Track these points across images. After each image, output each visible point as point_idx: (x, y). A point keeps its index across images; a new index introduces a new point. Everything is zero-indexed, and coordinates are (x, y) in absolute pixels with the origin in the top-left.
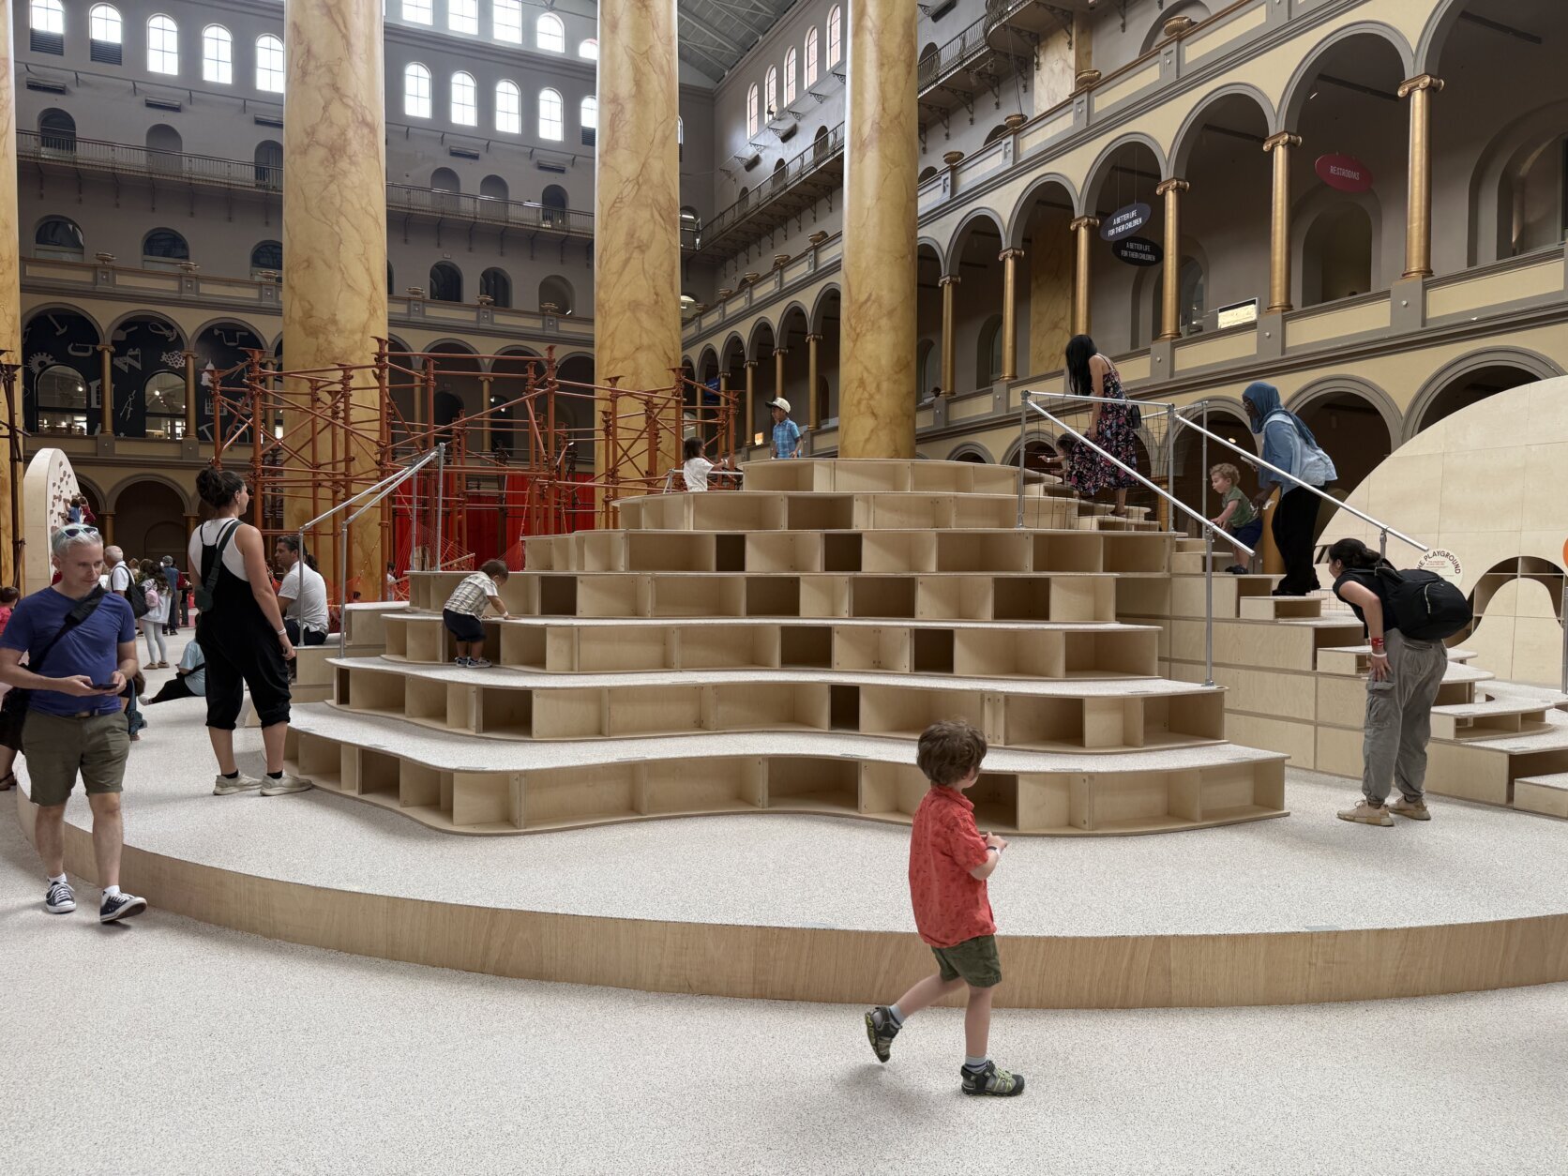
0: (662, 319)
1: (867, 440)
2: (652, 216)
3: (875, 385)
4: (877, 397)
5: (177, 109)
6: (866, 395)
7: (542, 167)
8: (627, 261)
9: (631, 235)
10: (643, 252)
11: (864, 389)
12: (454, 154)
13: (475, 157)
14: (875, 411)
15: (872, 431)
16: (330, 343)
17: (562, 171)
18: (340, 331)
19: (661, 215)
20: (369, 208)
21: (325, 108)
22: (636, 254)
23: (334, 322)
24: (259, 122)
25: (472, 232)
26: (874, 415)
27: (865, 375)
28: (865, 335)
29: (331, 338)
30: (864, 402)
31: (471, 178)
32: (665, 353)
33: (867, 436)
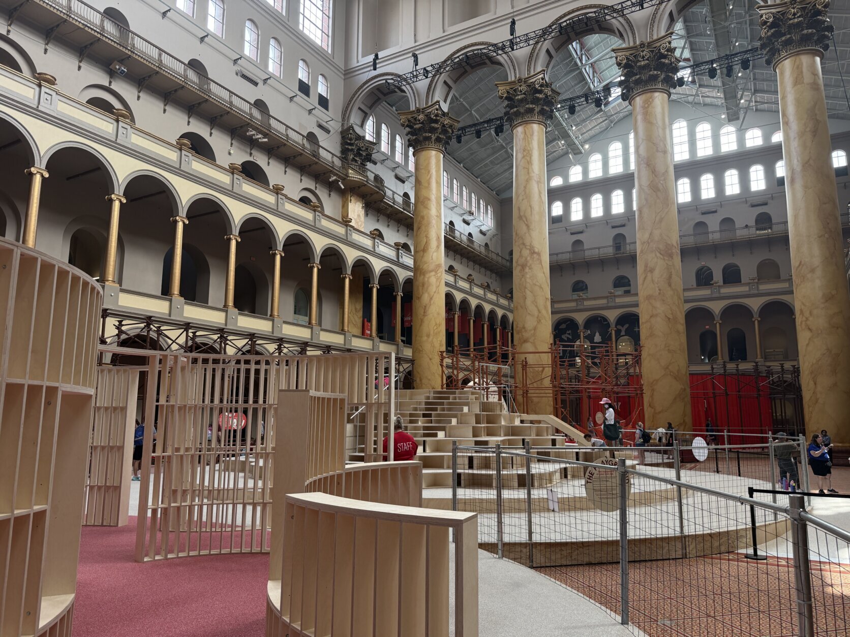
0: (663, 301)
1: (808, 345)
2: (656, 255)
3: (808, 312)
4: (811, 319)
5: (581, 232)
6: (804, 319)
7: (753, 206)
8: (645, 278)
9: (646, 266)
10: (652, 272)
11: (803, 315)
12: (703, 214)
13: (715, 212)
14: (810, 327)
15: (810, 339)
16: (523, 336)
17: (766, 204)
18: (526, 331)
19: (660, 254)
20: (537, 283)
21: (520, 252)
22: (649, 274)
23: (524, 328)
24: (613, 227)
25: (715, 249)
26: (810, 330)
27: (803, 307)
28: (800, 285)
29: (524, 334)
30: (804, 323)
31: (713, 223)
32: (666, 316)
33: (807, 342)
